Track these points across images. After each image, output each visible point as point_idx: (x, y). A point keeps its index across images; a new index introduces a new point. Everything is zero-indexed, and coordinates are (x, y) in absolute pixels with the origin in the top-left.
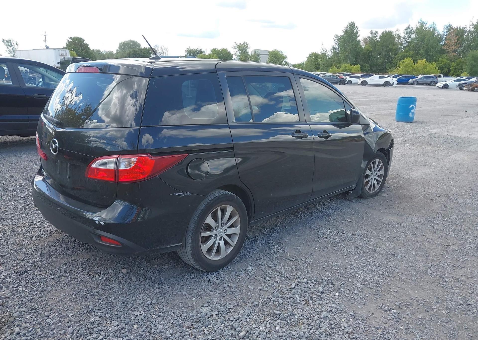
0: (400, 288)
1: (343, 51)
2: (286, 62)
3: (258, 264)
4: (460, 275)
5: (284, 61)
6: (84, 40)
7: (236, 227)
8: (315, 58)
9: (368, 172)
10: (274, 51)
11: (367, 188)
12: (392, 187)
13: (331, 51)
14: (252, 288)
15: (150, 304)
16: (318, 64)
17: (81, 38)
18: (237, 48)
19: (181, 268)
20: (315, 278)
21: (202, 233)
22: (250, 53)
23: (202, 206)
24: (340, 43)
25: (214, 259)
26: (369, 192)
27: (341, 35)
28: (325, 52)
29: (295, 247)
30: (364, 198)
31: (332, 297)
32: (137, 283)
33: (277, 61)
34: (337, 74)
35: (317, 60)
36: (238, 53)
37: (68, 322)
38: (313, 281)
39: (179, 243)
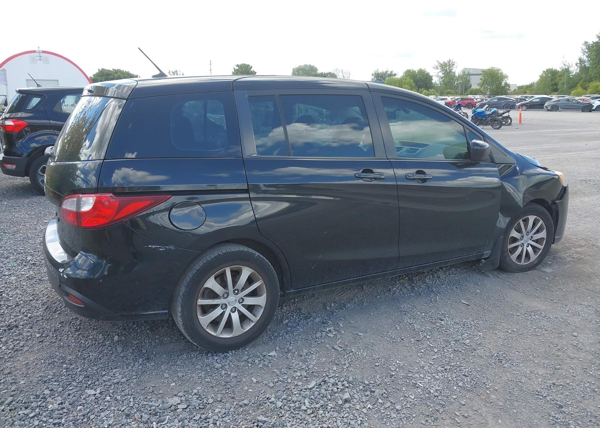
0: (475, 412)
1: (595, 64)
2: (506, 83)
3: (286, 350)
4: (597, 407)
5: (504, 81)
6: (251, 67)
7: (261, 296)
8: (553, 75)
9: (514, 234)
10: (489, 69)
11: (514, 257)
12: (569, 259)
13: (576, 65)
14: (255, 380)
15: (118, 383)
16: (556, 84)
17: (248, 65)
18: (440, 68)
19: (185, 343)
20: (351, 379)
21: (199, 300)
22: (457, 74)
23: (198, 266)
24: (591, 53)
25: (221, 336)
26: (520, 264)
27: (593, 42)
28: (567, 67)
29: (356, 333)
30: (508, 272)
31: (358, 410)
32: (122, 355)
33: (493, 82)
34: (583, 97)
35: (555, 78)
36: (441, 74)
37: (15, 391)
38: (345, 383)
39: (163, 310)
